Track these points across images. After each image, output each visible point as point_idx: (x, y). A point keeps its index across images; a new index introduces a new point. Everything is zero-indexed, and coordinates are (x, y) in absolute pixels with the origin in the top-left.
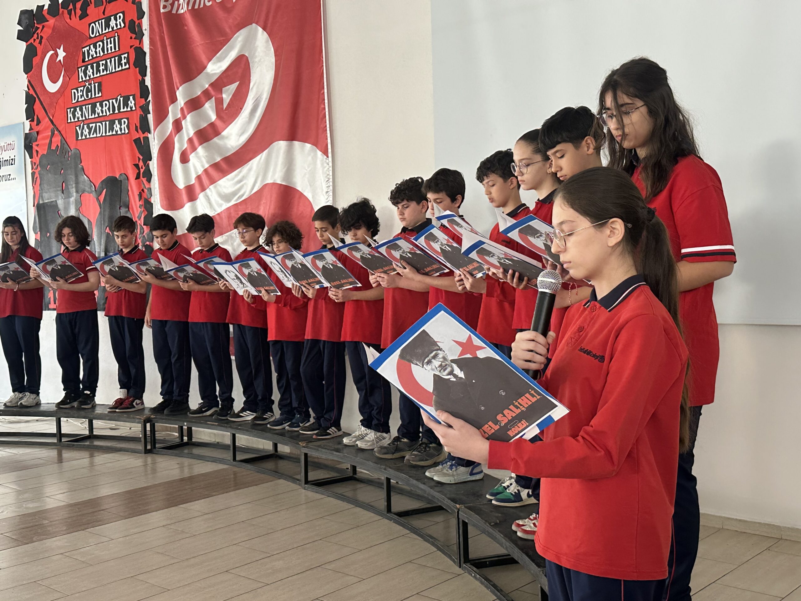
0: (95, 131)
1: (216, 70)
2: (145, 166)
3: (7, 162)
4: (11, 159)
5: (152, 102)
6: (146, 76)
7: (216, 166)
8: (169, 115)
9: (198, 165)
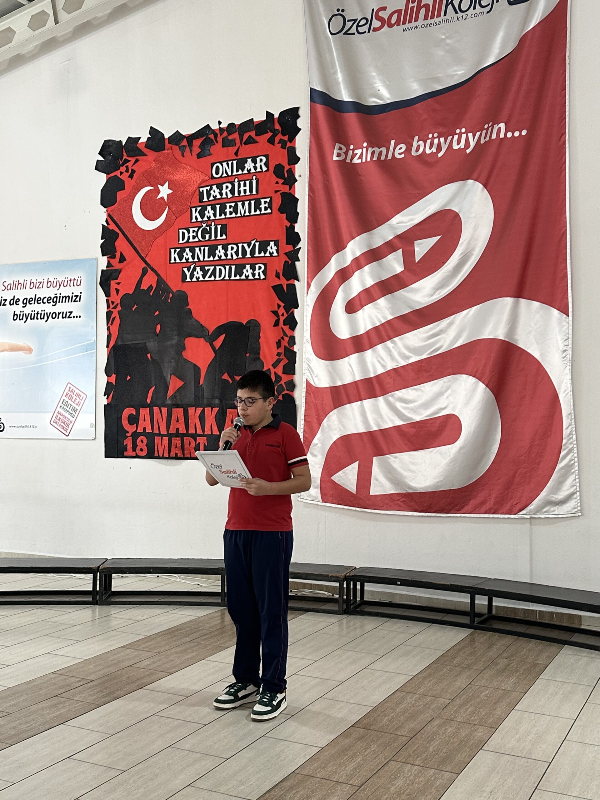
0: (214, 273)
1: (405, 223)
2: (287, 314)
3: (67, 298)
4: (75, 296)
5: (308, 250)
6: (296, 222)
7: (403, 318)
8: (330, 264)
9: (377, 317)
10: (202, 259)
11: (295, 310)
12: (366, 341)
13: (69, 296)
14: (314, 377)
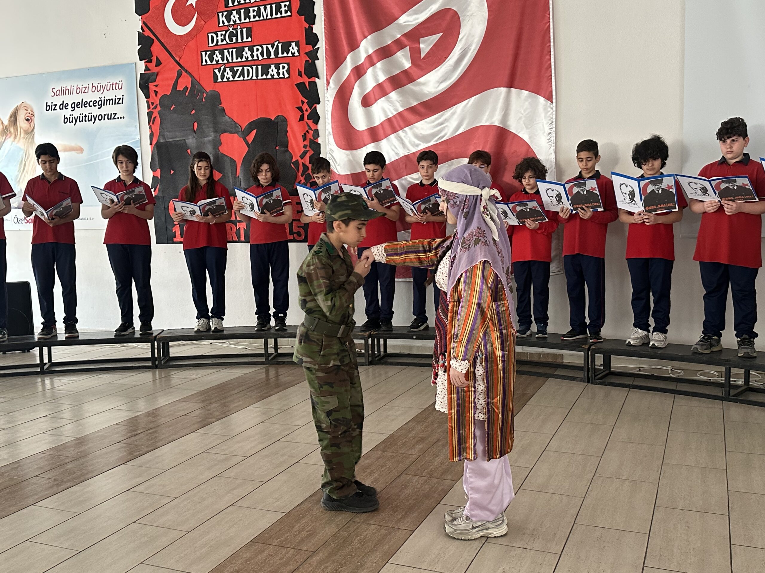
0: (242, 73)
1: (411, 22)
2: (311, 109)
3: (111, 101)
4: (118, 99)
5: (326, 49)
6: (314, 24)
7: (412, 110)
8: (346, 62)
9: (389, 109)
10: (230, 61)
11: (318, 105)
12: (381, 132)
13: (112, 99)
14: (336, 165)
